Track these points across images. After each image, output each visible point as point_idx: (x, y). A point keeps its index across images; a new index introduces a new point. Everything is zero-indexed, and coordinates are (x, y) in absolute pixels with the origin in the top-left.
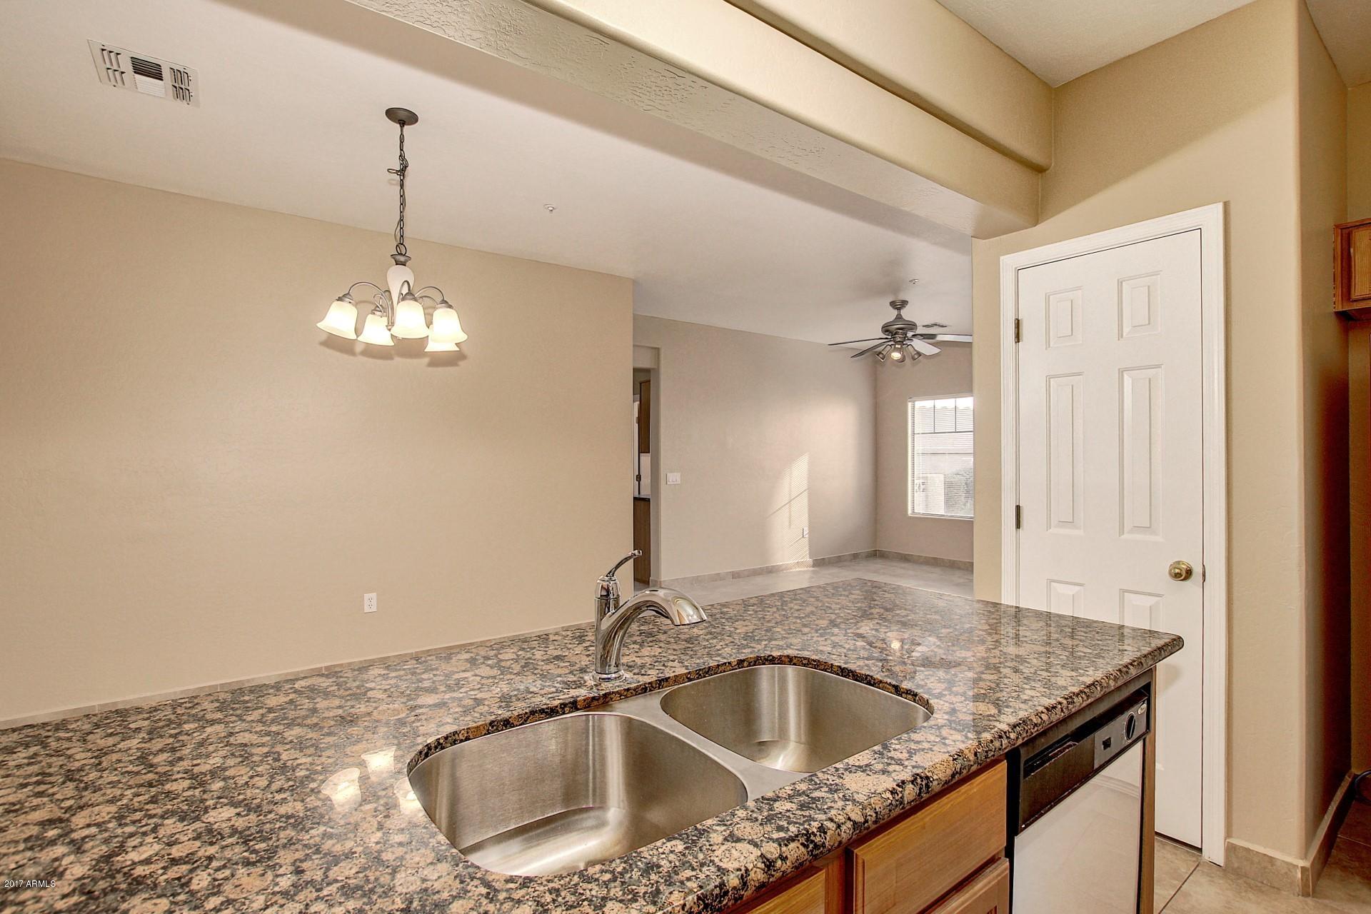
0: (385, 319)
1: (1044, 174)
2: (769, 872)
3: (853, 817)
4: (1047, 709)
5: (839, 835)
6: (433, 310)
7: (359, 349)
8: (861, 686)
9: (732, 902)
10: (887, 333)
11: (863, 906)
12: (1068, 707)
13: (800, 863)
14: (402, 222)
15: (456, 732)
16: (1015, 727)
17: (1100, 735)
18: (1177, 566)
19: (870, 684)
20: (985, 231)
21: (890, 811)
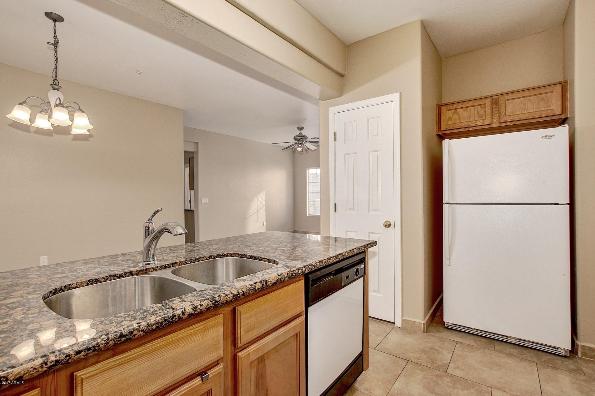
0: (48, 116)
1: (343, 77)
2: (195, 310)
3: (233, 292)
4: (320, 262)
5: (226, 298)
6: (73, 113)
7: (32, 130)
8: (257, 262)
9: (178, 319)
10: (296, 140)
11: (240, 328)
12: (328, 261)
13: (208, 307)
14: (56, 69)
15: (71, 284)
16: (305, 266)
17: (344, 274)
18: (386, 222)
19: (261, 260)
20: (324, 98)
21: (249, 291)
